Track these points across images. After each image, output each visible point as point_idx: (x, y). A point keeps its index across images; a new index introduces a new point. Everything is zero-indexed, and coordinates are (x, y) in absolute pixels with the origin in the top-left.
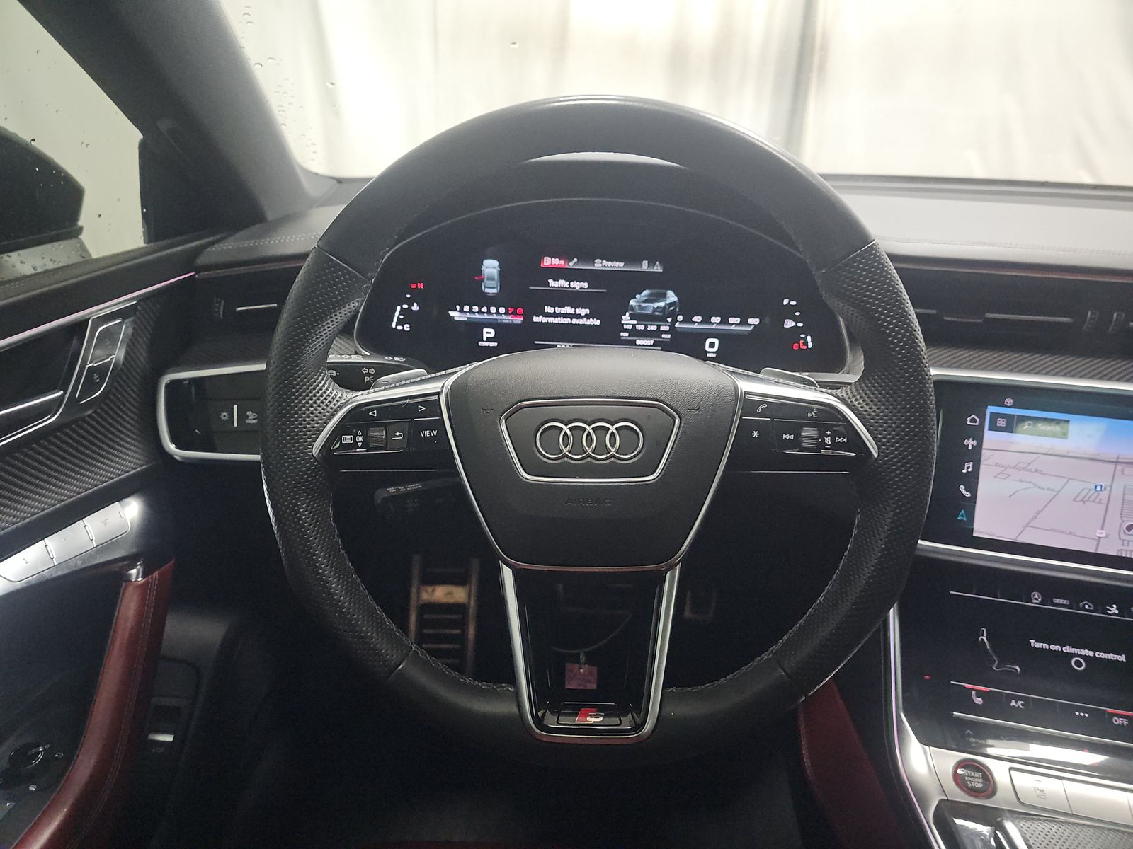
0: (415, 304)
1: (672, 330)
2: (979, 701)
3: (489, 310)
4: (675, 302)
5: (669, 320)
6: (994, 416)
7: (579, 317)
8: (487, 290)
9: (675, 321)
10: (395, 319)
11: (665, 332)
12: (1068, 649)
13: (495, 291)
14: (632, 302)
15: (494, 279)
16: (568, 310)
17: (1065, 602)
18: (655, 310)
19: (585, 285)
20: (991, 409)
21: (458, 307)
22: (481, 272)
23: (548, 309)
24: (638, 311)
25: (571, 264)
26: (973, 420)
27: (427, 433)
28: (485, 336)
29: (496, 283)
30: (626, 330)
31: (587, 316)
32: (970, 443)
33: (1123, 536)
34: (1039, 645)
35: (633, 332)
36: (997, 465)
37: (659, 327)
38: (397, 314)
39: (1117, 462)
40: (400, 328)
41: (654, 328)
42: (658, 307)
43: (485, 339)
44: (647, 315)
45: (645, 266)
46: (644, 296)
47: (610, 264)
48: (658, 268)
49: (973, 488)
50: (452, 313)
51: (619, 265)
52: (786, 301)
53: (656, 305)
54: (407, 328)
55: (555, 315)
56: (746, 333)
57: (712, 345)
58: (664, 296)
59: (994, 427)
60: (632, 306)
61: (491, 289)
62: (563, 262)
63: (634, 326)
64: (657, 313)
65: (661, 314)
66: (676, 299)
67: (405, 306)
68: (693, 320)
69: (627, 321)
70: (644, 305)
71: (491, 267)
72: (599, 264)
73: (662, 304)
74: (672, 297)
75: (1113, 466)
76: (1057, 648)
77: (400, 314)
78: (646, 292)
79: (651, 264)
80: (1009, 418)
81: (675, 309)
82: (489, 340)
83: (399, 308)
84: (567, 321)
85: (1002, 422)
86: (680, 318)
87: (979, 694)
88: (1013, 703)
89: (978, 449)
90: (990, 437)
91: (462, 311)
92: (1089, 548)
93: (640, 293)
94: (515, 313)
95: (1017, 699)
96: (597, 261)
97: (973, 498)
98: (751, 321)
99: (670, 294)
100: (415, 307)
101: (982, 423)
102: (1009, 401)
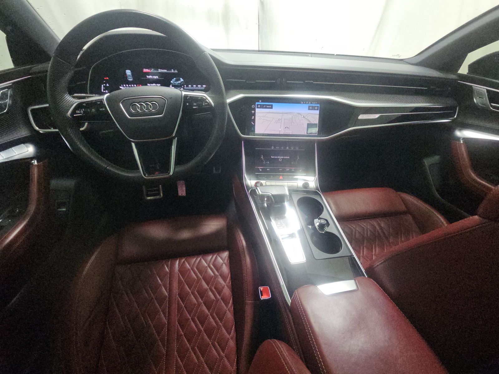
0: (107, 84)
2: (261, 170)
3: (131, 85)
5: (183, 86)
6: (258, 105)
8: (129, 80)
9: (184, 87)
10: (102, 89)
12: (278, 157)
13: (132, 80)
14: (171, 82)
16: (154, 85)
17: (278, 148)
18: (178, 84)
19: (157, 77)
20: (257, 103)
21: (122, 85)
22: (126, 74)
23: (148, 85)
24: (173, 84)
25: (152, 71)
26: (253, 106)
27: (102, 109)
29: (131, 77)
32: (253, 112)
33: (284, 130)
34: (273, 157)
36: (259, 116)
38: (102, 87)
39: (282, 113)
40: (104, 91)
41: (179, 89)
44: (176, 85)
45: (173, 71)
47: (163, 70)
48: (176, 71)
49: (254, 122)
50: (120, 87)
51: (165, 71)
53: (178, 82)
54: (107, 91)
58: (180, 80)
59: (258, 108)
61: (130, 79)
62: (149, 70)
67: (104, 85)
68: (189, 86)
69: (171, 87)
70: (175, 82)
71: (128, 72)
72: (160, 71)
73: (180, 82)
74: (182, 80)
75: (282, 114)
76: (276, 157)
78: (175, 79)
79: (174, 70)
80: (261, 105)
81: (183, 83)
83: (102, 85)
85: (259, 106)
86: (185, 86)
87: (261, 169)
88: (268, 169)
89: (255, 113)
90: (257, 110)
91: (123, 86)
92: (278, 133)
95: (268, 168)
97: (254, 125)
98: (204, 86)
100: (108, 85)
101: (255, 107)
102: (260, 101)
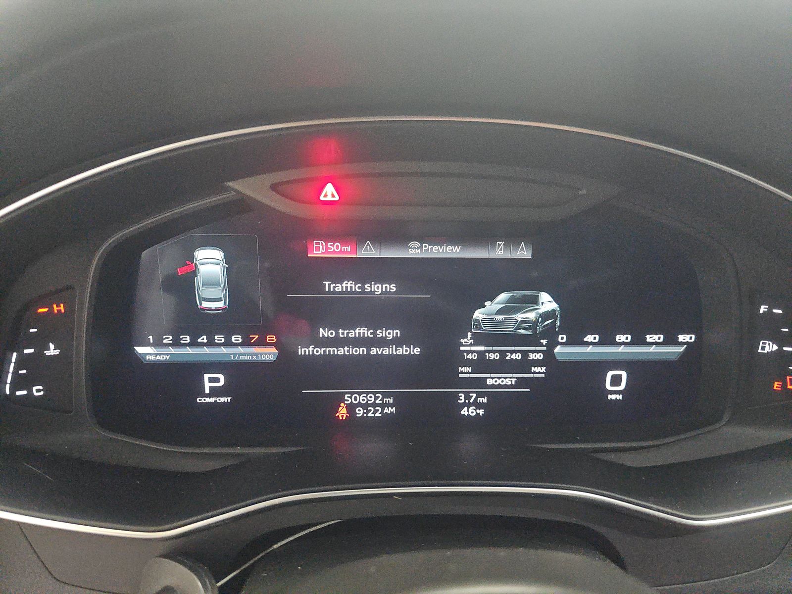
0: (50, 345)
1: (549, 358)
3: (211, 339)
4: (554, 311)
5: (544, 342)
7: (383, 343)
8: (205, 305)
9: (553, 343)
10: (9, 378)
11: (537, 363)
13: (221, 305)
14: (478, 314)
15: (217, 284)
16: (361, 331)
18: (519, 325)
19: (393, 288)
21: (151, 338)
22: (191, 273)
23: (324, 333)
24: (486, 329)
25: (363, 251)
28: (207, 386)
29: (219, 292)
30: (468, 363)
31: (398, 342)
35: (482, 364)
37: (525, 354)
38: (11, 368)
40: (21, 393)
41: (517, 356)
42: (523, 322)
43: (207, 391)
44: (505, 335)
45: (500, 250)
46: (498, 303)
47: (435, 249)
48: (523, 252)
50: (140, 350)
51: (451, 251)
52: (763, 309)
53: (519, 317)
54: (37, 391)
55: (337, 342)
56: (673, 358)
57: (616, 380)
58: (535, 301)
60: (477, 320)
61: (213, 301)
62: (347, 248)
63: (481, 354)
64: (522, 331)
65: (529, 332)
66: (554, 306)
67: (28, 351)
68: (585, 339)
69: (469, 347)
70: (499, 318)
71: (209, 262)
72: (415, 251)
73: (532, 316)
74: (547, 303)
77: (18, 366)
78: (503, 296)
79: (513, 244)
81: (554, 323)
82: (214, 392)
83: (14, 356)
84: (361, 351)
86: (563, 338)
91: (159, 344)
93: (492, 299)
94: (261, 343)
96: (412, 244)
98: (681, 338)
99: (545, 297)
100: (51, 350)
